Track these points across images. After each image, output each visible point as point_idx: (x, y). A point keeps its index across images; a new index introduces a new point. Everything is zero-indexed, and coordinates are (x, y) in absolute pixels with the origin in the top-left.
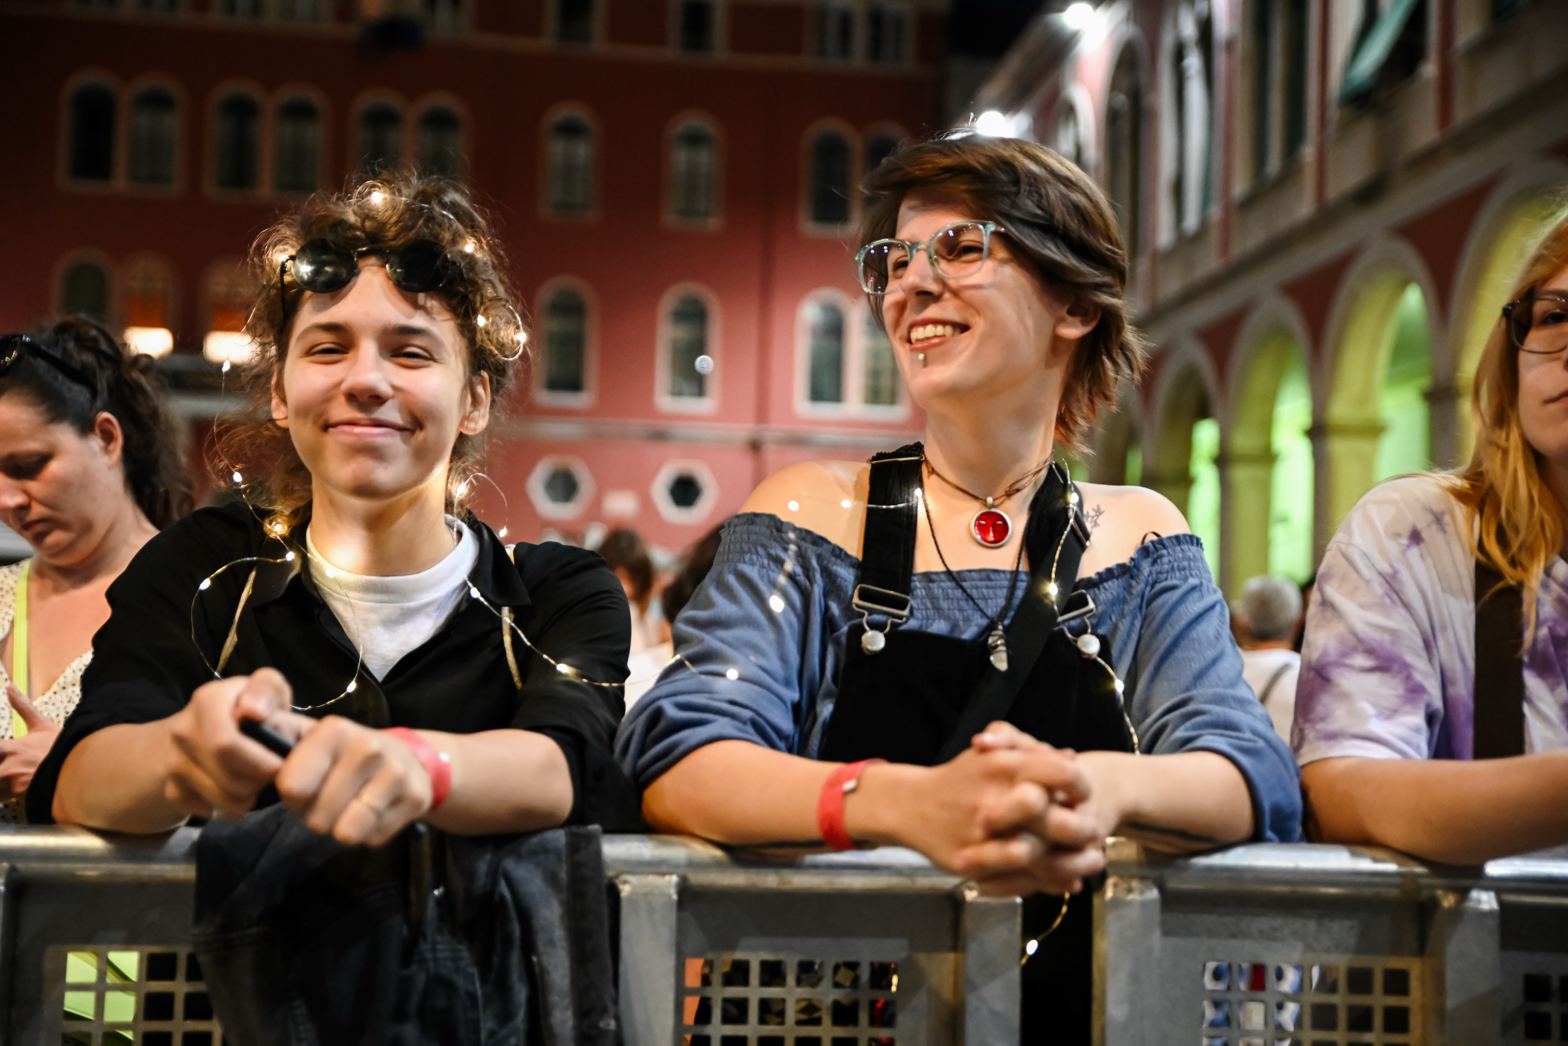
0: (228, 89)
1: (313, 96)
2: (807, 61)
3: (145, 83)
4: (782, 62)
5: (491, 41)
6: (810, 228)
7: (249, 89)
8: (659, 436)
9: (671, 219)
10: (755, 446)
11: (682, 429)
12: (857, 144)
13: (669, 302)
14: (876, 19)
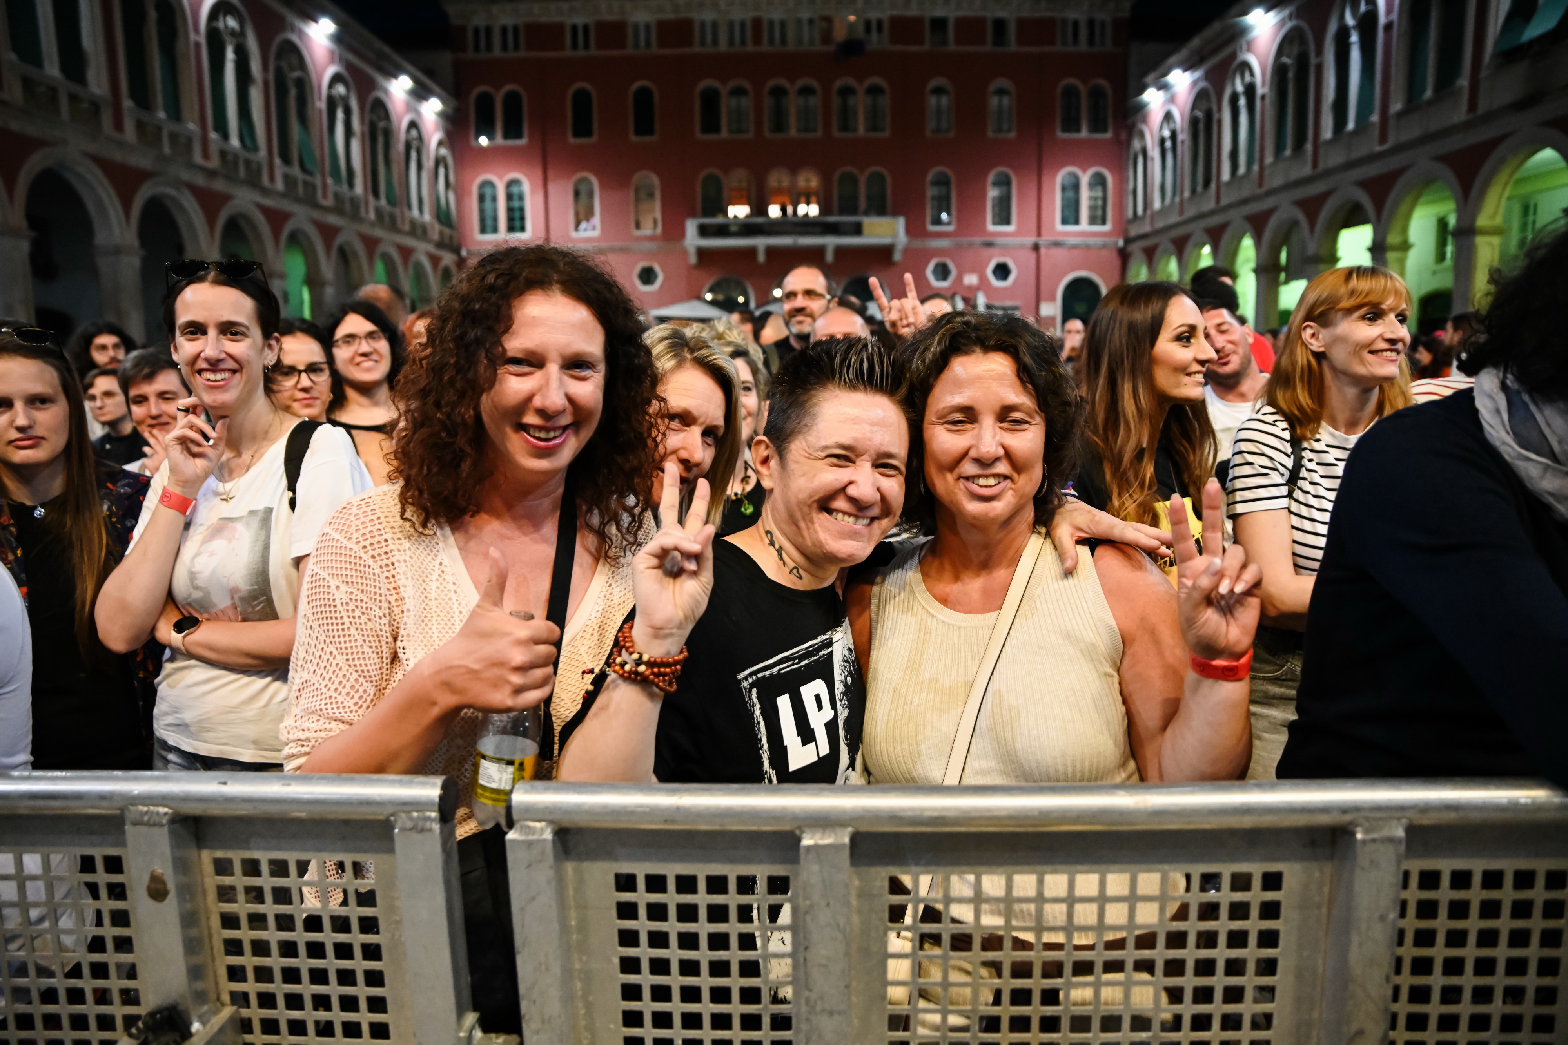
0: (771, 83)
1: (814, 84)
2: (1058, 48)
3: (732, 84)
4: (1047, 49)
5: (898, 48)
6: (1060, 134)
7: (783, 82)
8: (989, 245)
9: (990, 134)
10: (1036, 248)
11: (1000, 240)
12: (1083, 90)
13: (991, 178)
14: (1091, 23)
